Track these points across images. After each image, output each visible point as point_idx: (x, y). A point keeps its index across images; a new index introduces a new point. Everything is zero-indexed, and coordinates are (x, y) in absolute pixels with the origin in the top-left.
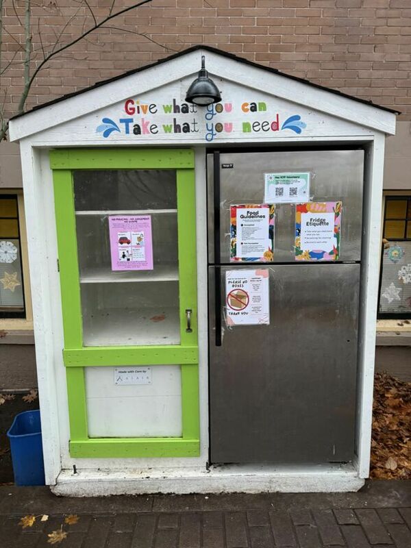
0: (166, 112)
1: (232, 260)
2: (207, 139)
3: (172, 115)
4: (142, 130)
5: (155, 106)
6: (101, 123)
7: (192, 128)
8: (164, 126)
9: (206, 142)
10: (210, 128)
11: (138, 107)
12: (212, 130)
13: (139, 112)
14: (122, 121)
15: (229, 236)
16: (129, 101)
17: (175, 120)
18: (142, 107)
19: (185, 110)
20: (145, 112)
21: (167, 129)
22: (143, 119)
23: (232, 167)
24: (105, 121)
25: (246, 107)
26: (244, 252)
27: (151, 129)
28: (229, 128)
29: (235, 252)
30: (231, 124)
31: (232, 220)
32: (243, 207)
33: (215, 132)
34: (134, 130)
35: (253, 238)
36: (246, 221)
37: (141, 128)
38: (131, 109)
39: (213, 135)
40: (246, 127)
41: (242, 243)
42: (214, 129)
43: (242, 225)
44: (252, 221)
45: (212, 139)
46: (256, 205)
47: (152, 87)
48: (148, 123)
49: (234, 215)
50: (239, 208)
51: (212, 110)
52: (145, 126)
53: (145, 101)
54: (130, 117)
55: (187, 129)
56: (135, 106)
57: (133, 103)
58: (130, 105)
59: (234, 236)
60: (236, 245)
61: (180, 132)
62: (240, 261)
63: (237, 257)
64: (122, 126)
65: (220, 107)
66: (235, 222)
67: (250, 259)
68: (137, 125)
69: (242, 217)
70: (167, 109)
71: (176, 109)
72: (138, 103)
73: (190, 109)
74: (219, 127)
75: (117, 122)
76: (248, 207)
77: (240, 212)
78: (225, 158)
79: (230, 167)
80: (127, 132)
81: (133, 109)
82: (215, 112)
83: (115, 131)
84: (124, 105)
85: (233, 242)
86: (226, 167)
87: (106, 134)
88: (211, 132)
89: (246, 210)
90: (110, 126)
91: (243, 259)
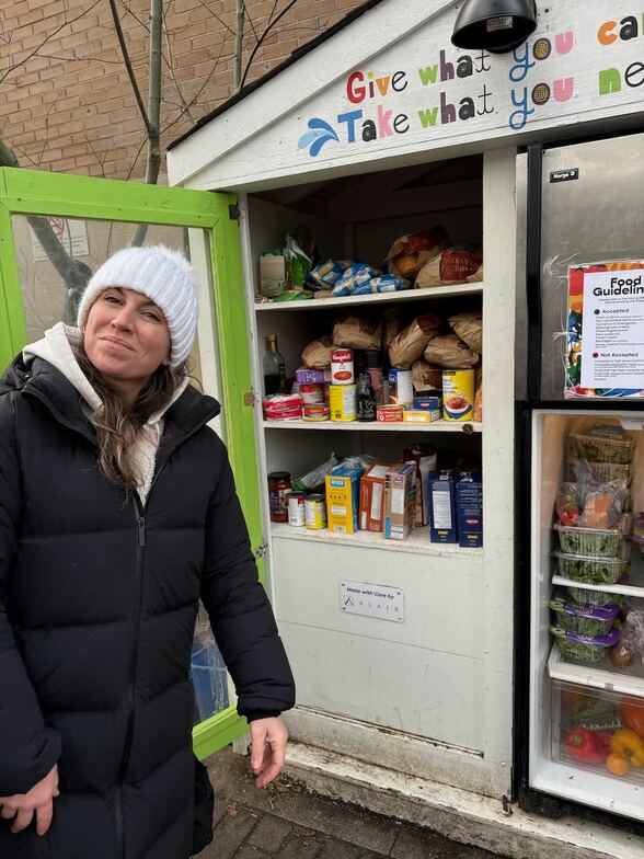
0: (425, 83)
1: (569, 394)
2: (512, 126)
3: (439, 86)
4: (377, 130)
5: (404, 74)
6: (306, 129)
7: (478, 107)
8: (420, 113)
9: (510, 132)
10: (519, 99)
11: (371, 84)
12: (524, 102)
13: (372, 95)
14: (341, 118)
15: (564, 337)
16: (355, 74)
17: (443, 95)
18: (379, 81)
19: (466, 70)
20: (383, 92)
21: (427, 120)
22: (380, 108)
23: (576, 177)
24: (314, 123)
25: (608, 33)
26: (599, 376)
27: (395, 125)
28: (566, 90)
29: (577, 376)
30: (570, 82)
31: (571, 300)
32: (602, 268)
33: (531, 105)
34: (364, 134)
35: (624, 343)
36: (607, 302)
37: (377, 126)
38: (357, 91)
39: (526, 113)
40: (608, 80)
41: (595, 355)
42: (529, 98)
43: (597, 312)
44: (625, 301)
45: (524, 123)
46: (636, 262)
47: (396, 35)
48: (389, 113)
49: (578, 289)
50: (590, 271)
51: (526, 58)
52: (383, 120)
53: (384, 69)
54: (355, 107)
55: (468, 110)
56: (365, 84)
57: (361, 79)
58: (357, 84)
59: (577, 339)
60: (579, 357)
61: (453, 119)
62: (590, 395)
63: (583, 385)
64: (341, 130)
65: (543, 46)
66: (580, 305)
67: (616, 392)
68: (370, 122)
69: (598, 292)
70: (426, 76)
71: (447, 71)
72: (370, 75)
73: (476, 65)
74: (541, 94)
75: (333, 122)
76: (614, 268)
77: (591, 281)
78: (560, 159)
79: (570, 178)
80: (352, 139)
81: (362, 90)
82: (531, 59)
83: (330, 142)
84: (344, 86)
85: (572, 352)
86: (561, 179)
87: (314, 151)
88: (522, 108)
89: (610, 275)
90: (322, 132)
91: (597, 391)
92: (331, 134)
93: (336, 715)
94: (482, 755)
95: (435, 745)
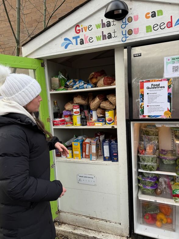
0: (97, 28)
1: (141, 117)
2: (122, 41)
3: (101, 29)
4: (84, 42)
5: (91, 26)
6: (63, 41)
7: (113, 35)
8: (96, 37)
9: (122, 43)
10: (124, 34)
11: (82, 28)
12: (126, 34)
13: (82, 32)
14: (74, 38)
15: (139, 101)
16: (77, 25)
17: (103, 32)
18: (84, 28)
19: (109, 25)
20: (86, 31)
21: (98, 39)
22: (85, 35)
23: (141, 55)
24: (66, 39)
25: (148, 16)
26: (149, 112)
27: (89, 40)
28: (137, 31)
29: (143, 112)
30: (138, 29)
31: (141, 90)
32: (149, 81)
33: (127, 35)
34: (80, 43)
35: (156, 102)
36: (151, 91)
37: (84, 40)
38: (78, 30)
39: (126, 37)
40: (148, 29)
41: (148, 106)
42: (127, 33)
43: (148, 94)
44: (155, 90)
45: (126, 40)
46: (158, 79)
47: (89, 14)
48: (87, 37)
49: (142, 87)
50: (145, 82)
51: (126, 22)
52: (86, 39)
53: (86, 24)
54: (77, 35)
55: (110, 36)
56: (80, 28)
57: (79, 27)
58: (78, 28)
59: (142, 101)
60: (143, 107)
61: (106, 39)
62: (147, 117)
63: (144, 115)
64: (74, 41)
65: (130, 19)
66: (143, 92)
67: (154, 116)
68: (82, 39)
69: (148, 88)
70: (98, 27)
71: (103, 25)
72: (82, 26)
73: (112, 24)
74: (130, 32)
75: (71, 39)
76: (152, 81)
77: (146, 85)
78: (136, 50)
79: (139, 56)
80: (77, 44)
81: (79, 30)
82: (127, 22)
83: (71, 45)
84: (74, 29)
85: (141, 105)
86: (137, 56)
87: (66, 47)
89: (151, 83)
90: (68, 42)
91: (149, 116)
92: (71, 42)
93: (77, 215)
94: (120, 224)
95: (107, 222)
